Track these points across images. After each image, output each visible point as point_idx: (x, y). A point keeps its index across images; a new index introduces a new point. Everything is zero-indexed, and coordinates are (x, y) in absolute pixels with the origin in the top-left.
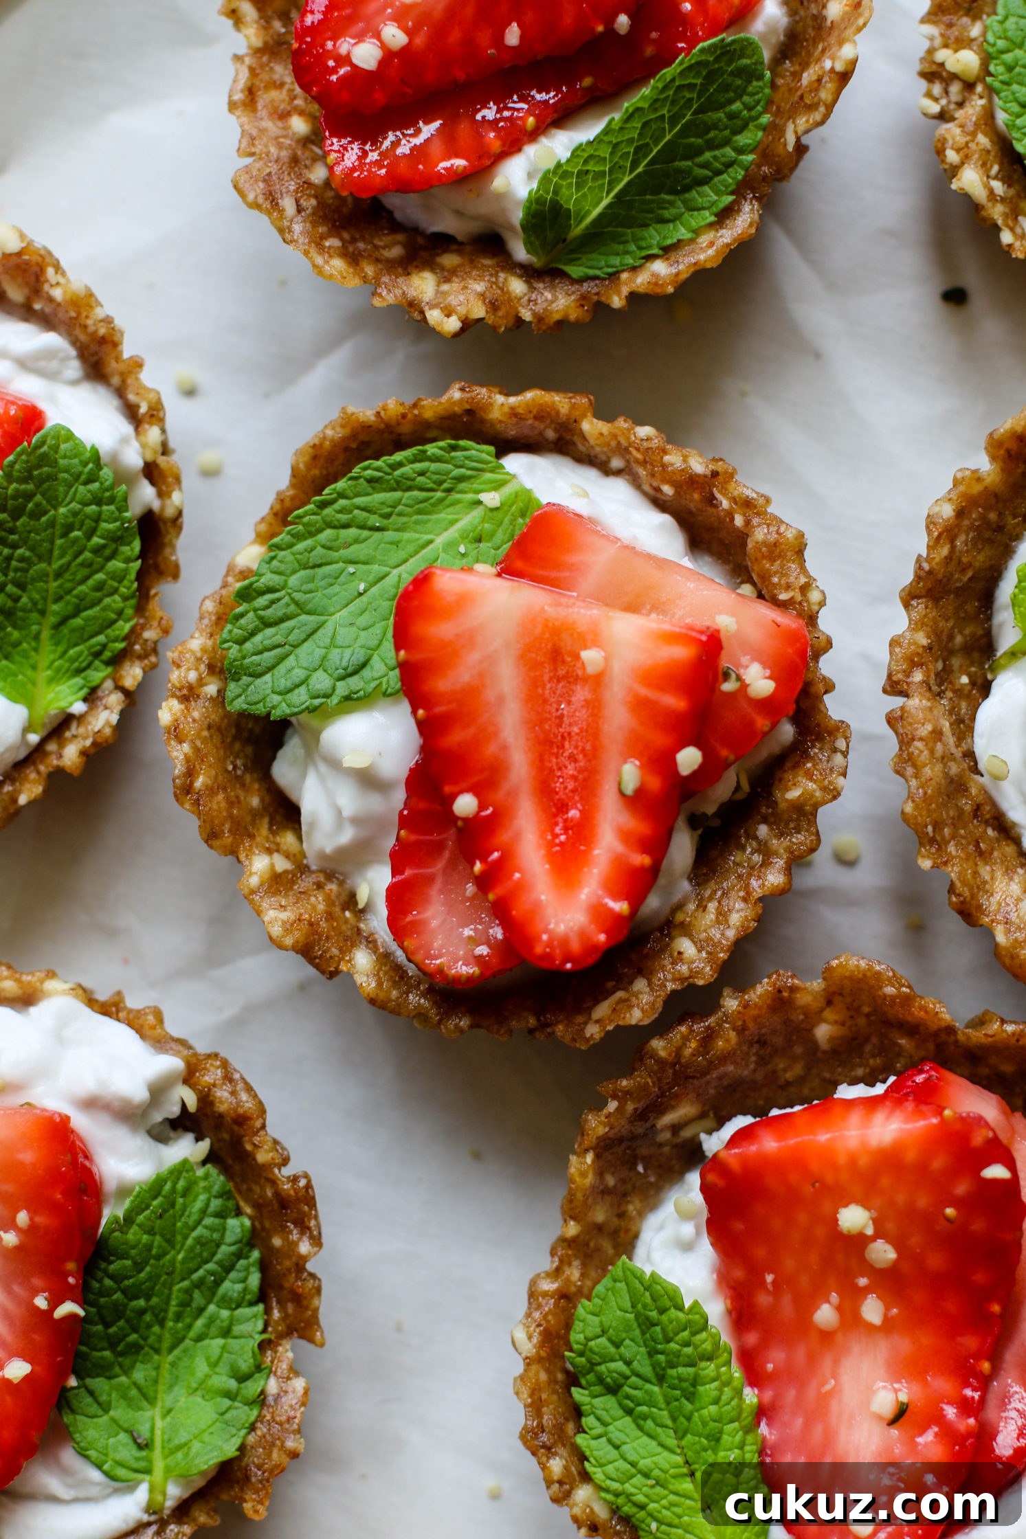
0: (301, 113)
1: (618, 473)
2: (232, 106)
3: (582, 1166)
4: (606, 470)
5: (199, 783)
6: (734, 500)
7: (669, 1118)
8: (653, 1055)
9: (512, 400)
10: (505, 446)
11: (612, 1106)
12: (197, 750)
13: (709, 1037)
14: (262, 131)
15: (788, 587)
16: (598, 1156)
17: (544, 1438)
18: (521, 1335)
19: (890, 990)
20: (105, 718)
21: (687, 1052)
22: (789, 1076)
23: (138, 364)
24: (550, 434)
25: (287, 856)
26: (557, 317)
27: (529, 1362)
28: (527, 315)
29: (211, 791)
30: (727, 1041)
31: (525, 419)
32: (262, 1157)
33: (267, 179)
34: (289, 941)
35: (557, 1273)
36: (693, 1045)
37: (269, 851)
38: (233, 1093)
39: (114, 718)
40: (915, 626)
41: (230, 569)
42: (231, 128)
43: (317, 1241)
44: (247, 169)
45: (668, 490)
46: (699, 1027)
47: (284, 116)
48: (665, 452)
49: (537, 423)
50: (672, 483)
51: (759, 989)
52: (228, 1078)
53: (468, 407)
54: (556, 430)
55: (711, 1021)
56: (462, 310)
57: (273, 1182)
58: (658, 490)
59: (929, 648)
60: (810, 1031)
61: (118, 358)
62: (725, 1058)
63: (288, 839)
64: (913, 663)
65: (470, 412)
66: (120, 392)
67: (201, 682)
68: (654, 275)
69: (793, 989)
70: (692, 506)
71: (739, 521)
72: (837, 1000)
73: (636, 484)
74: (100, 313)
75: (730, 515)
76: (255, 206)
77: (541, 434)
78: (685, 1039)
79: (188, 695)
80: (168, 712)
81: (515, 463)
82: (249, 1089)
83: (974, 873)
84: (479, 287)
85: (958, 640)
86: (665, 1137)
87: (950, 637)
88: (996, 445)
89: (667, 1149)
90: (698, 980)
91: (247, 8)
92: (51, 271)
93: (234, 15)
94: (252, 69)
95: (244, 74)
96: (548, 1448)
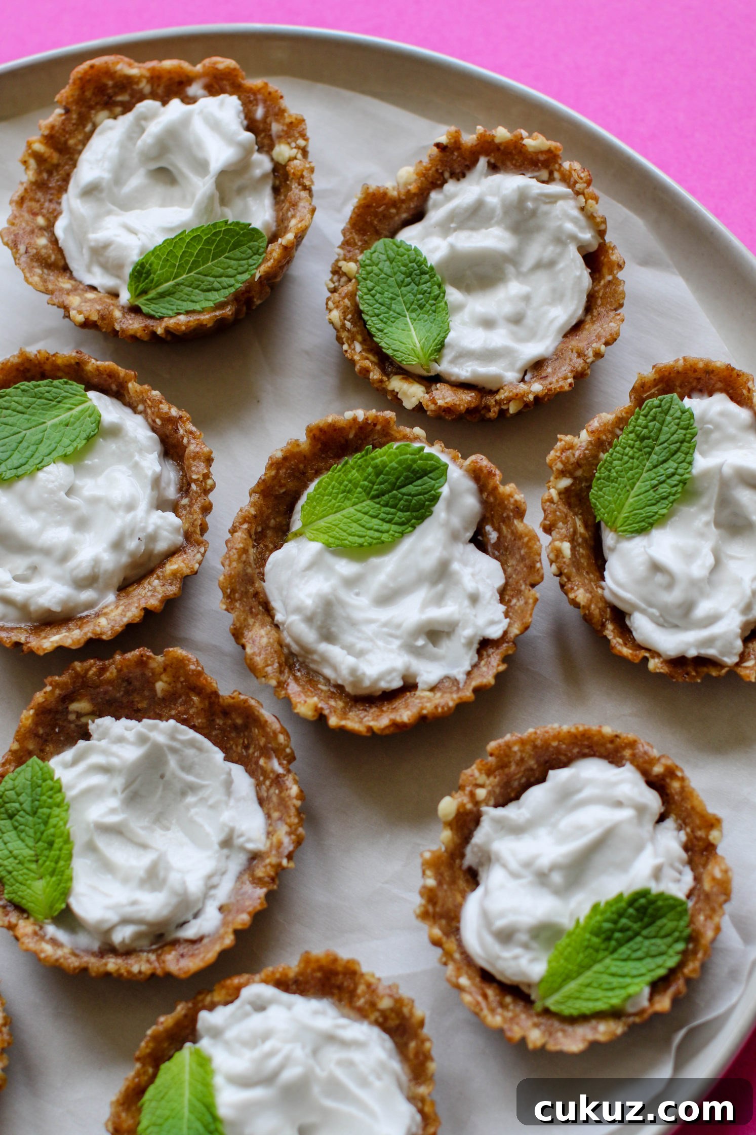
0: (43, 215)
1: (140, 413)
2: (11, 202)
3: (28, 714)
4: (135, 411)
6: (185, 429)
7: (75, 706)
8: (74, 669)
9: (99, 362)
10: (89, 387)
11: (48, 689)
13: (103, 670)
14: (21, 217)
15: (197, 473)
16: (36, 714)
19: (192, 667)
22: (140, 706)
24: (114, 387)
26: (131, 332)
28: (117, 328)
30: (111, 673)
31: (102, 374)
33: (16, 236)
36: (94, 669)
40: (253, 504)
44: (8, 229)
45: (158, 421)
46: (99, 663)
47: (34, 214)
48: (161, 403)
49: (108, 378)
50: (162, 419)
51: (133, 653)
53: (77, 361)
54: (117, 386)
55: (106, 662)
56: (87, 314)
58: (154, 421)
59: (255, 516)
60: (154, 684)
62: (110, 682)
64: (246, 520)
65: (78, 364)
68: (179, 320)
69: (149, 657)
70: (167, 432)
71: (185, 441)
72: (169, 669)
73: (146, 419)
75: (182, 437)
76: (7, 244)
77: (110, 385)
78: (92, 666)
81: (92, 394)
83: (245, 620)
84: (99, 308)
85: (272, 522)
86: (72, 717)
87: (268, 518)
88: (309, 430)
89: (72, 726)
90: (104, 637)
91: (32, 162)
93: (26, 163)
94: (25, 190)
95: (22, 190)
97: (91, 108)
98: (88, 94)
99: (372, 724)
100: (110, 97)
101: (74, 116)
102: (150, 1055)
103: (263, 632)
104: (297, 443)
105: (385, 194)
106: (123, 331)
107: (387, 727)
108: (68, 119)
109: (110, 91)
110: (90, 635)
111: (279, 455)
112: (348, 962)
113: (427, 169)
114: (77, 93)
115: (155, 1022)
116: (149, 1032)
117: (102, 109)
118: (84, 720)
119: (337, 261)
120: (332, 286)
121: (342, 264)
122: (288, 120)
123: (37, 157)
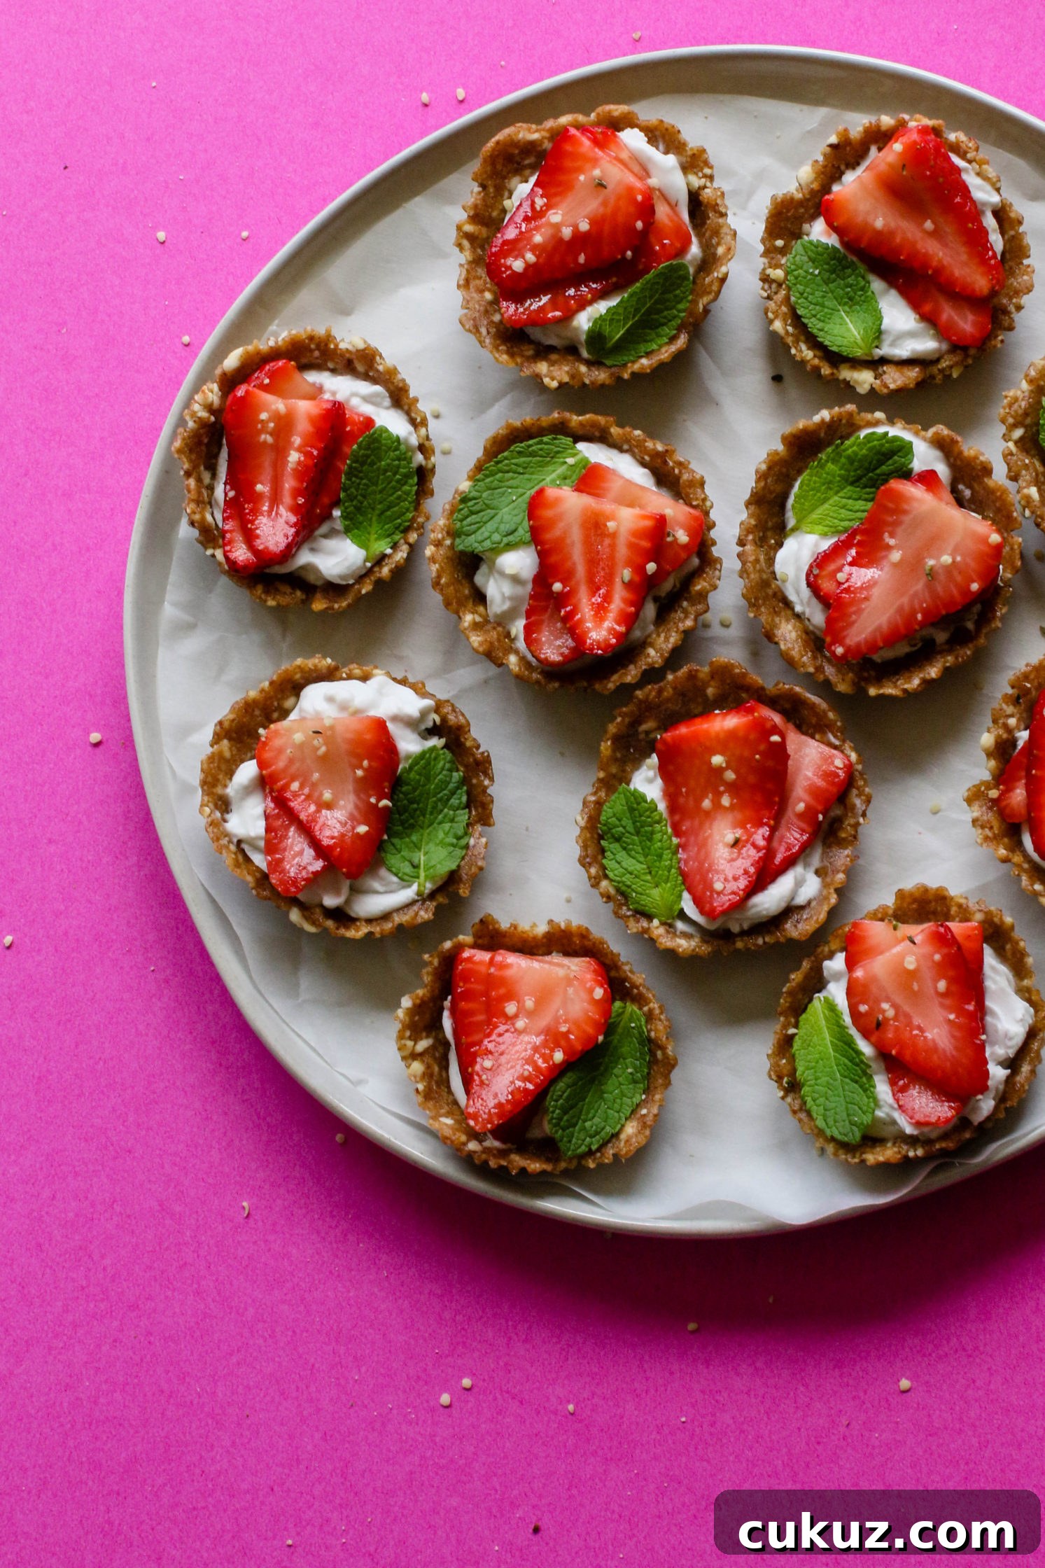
0: (489, 290)
1: (626, 451)
2: (459, 286)
3: (606, 747)
4: (621, 450)
5: (443, 581)
6: (675, 462)
7: (644, 727)
8: (637, 698)
9: (580, 418)
10: (577, 439)
11: (619, 719)
12: (442, 567)
13: (660, 691)
14: (472, 298)
15: (697, 499)
16: (613, 743)
17: (588, 860)
18: (579, 818)
19: (737, 671)
20: (401, 555)
21: (651, 697)
22: (696, 711)
23: (416, 400)
24: (597, 434)
25: (480, 615)
26: (600, 382)
27: (582, 829)
28: (587, 382)
29: (448, 585)
30: (669, 692)
31: (586, 427)
32: (468, 744)
33: (474, 319)
34: (481, 649)
35: (595, 794)
36: (654, 693)
37: (473, 613)
38: (456, 717)
39: (405, 555)
40: (750, 516)
41: (456, 491)
42: (458, 297)
43: (492, 779)
44: (465, 315)
45: (647, 458)
46: (656, 687)
47: (481, 291)
48: (646, 441)
49: (591, 429)
50: (650, 456)
51: (682, 671)
52: (454, 710)
53: (561, 421)
54: (599, 432)
55: (662, 684)
56: (558, 378)
57: (473, 755)
58: (643, 458)
59: (756, 526)
60: (704, 691)
61: (408, 397)
62: (668, 700)
63: (481, 609)
64: (749, 531)
65: (562, 423)
66: (408, 413)
67: (443, 539)
68: (642, 364)
69: (697, 671)
70: (657, 465)
71: (677, 471)
72: (716, 676)
73: (634, 456)
74: (400, 377)
76: (469, 331)
77: (593, 433)
78: (650, 691)
79: (438, 544)
80: (429, 551)
81: (581, 446)
82: (463, 715)
83: (773, 620)
84: (567, 368)
85: (770, 524)
86: (642, 736)
87: (766, 522)
88: (785, 439)
89: (643, 743)
90: (657, 666)
91: (466, 243)
92: (378, 358)
93: (460, 246)
94: (467, 270)
95: (464, 272)
96: (590, 864)
97: (504, 178)
98: (499, 167)
99: (906, 686)
100: (519, 163)
101: (491, 190)
102: (789, 1008)
103: (790, 627)
104: (776, 453)
105: (792, 199)
106: (593, 384)
107: (919, 685)
108: (486, 194)
109: (518, 159)
111: (764, 467)
112: (937, 889)
113: (825, 167)
114: (489, 168)
115: (788, 980)
116: (784, 990)
117: (514, 176)
118: (652, 736)
119: (764, 270)
120: (765, 295)
121: (769, 271)
122: (690, 153)
123: (470, 237)
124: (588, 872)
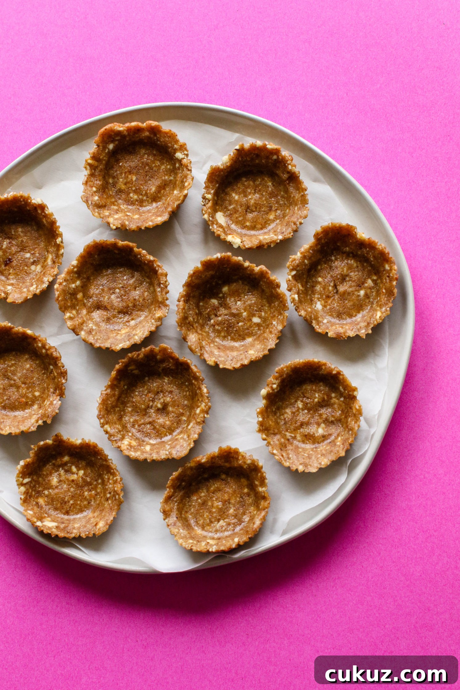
0: (95, 187)
2: (83, 184)
3: (114, 373)
5: (60, 299)
6: (157, 265)
7: (130, 368)
8: (128, 356)
9: (122, 243)
11: (120, 364)
12: (60, 293)
14: (88, 189)
15: (163, 281)
16: (117, 372)
17: (101, 416)
18: (98, 399)
19: (169, 351)
20: (45, 286)
21: (135, 357)
22: (152, 364)
23: (59, 227)
25: (73, 314)
26: (133, 229)
27: (100, 404)
28: (128, 228)
29: (62, 301)
30: (142, 355)
32: (60, 365)
33: (87, 197)
34: (71, 328)
35: (106, 390)
36: (135, 355)
37: (70, 313)
38: (56, 353)
39: (47, 286)
40: (184, 291)
41: (70, 264)
42: (82, 188)
43: (66, 380)
44: (84, 195)
46: (137, 353)
47: (92, 187)
48: (147, 255)
50: (147, 261)
51: (148, 348)
52: (56, 351)
55: (139, 352)
56: (116, 225)
57: (60, 369)
59: (185, 295)
61: (56, 225)
62: (141, 359)
63: (74, 312)
64: (182, 297)
65: (115, 244)
67: (63, 282)
68: (149, 223)
69: (154, 349)
71: (157, 269)
72: (161, 352)
74: (54, 217)
75: (156, 267)
76: (84, 201)
78: (134, 354)
79: (60, 284)
80: (56, 286)
82: (59, 353)
83: (187, 333)
84: (120, 222)
85: (192, 295)
86: (129, 371)
87: (190, 294)
88: (201, 262)
89: (129, 374)
90: (137, 343)
91: (88, 167)
92: (46, 208)
93: (86, 168)
94: (87, 178)
95: (86, 178)
96: (101, 418)
97: (107, 143)
98: (105, 139)
99: (234, 366)
100: (113, 139)
101: (101, 148)
102: (171, 485)
103: (193, 336)
104: (197, 267)
105: (219, 168)
106: (130, 229)
107: (240, 366)
108: (99, 149)
109: (113, 136)
110: (133, 343)
111: (192, 272)
112: (235, 449)
113: (233, 157)
114: (101, 139)
115: (172, 475)
116: (170, 478)
117: (111, 143)
118: (133, 372)
119: (204, 194)
120: (203, 204)
121: (206, 195)
122: (180, 144)
123: (90, 165)
124: (100, 421)
